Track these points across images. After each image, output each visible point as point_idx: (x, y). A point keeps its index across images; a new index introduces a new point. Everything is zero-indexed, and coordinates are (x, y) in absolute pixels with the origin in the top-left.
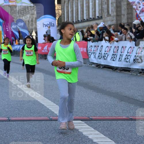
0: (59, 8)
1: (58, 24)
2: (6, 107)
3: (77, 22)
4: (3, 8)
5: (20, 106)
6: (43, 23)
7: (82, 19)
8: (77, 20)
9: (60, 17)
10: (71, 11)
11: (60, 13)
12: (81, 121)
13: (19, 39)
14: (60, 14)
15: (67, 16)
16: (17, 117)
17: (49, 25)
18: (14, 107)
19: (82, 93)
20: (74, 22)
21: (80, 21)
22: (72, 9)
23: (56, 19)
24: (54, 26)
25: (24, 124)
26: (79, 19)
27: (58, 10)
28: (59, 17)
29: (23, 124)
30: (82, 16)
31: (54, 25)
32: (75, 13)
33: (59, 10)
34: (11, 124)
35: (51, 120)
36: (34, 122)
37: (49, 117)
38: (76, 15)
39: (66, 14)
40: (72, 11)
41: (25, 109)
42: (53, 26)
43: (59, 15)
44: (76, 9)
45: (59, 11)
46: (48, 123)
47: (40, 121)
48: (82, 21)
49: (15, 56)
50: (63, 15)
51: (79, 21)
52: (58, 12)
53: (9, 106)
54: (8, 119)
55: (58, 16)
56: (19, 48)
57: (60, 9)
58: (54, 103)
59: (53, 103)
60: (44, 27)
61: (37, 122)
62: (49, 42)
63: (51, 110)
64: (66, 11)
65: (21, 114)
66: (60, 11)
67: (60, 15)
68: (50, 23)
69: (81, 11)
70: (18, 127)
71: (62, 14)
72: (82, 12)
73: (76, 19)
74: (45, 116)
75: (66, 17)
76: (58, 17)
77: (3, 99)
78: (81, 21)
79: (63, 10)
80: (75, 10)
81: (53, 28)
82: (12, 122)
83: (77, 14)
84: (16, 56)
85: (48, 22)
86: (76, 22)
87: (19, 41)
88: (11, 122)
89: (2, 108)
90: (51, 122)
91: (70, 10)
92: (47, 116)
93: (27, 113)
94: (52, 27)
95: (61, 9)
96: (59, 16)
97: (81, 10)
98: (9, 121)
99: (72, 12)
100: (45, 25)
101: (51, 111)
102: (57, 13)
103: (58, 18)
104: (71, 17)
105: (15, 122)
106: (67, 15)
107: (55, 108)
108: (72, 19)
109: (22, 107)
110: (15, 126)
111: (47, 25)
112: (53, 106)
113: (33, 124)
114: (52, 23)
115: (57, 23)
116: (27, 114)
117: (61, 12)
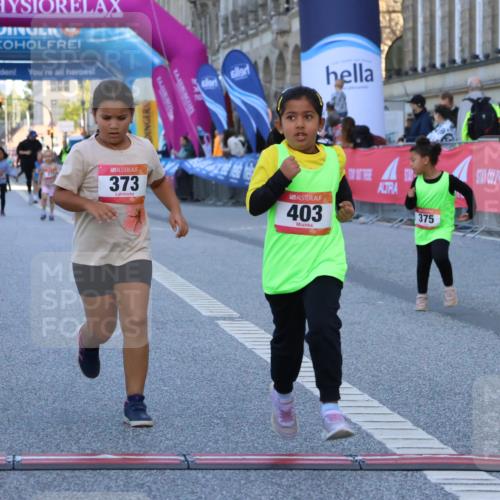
0: (392, 3)
1: (387, 70)
2: (176, 410)
3: (468, 61)
4: (166, 9)
5: (232, 408)
6: (328, 68)
7: (489, 50)
8: (467, 55)
9: (398, 40)
10: (443, 18)
11: (397, 24)
12: (485, 475)
13: (227, 135)
14: (399, 29)
15: (428, 38)
16: (217, 453)
17: (350, 74)
18: (205, 410)
19: (490, 356)
20: (454, 61)
21: (481, 57)
22: (447, 8)
23: (381, 51)
24: (372, 80)
25: (250, 482)
26: (479, 51)
27: (389, 12)
28: (393, 43)
29: (243, 482)
30: (490, 37)
31: (371, 75)
32: (462, 25)
33: (394, 12)
34: (196, 481)
35: (361, 467)
36: (290, 472)
37: (351, 456)
38: (463, 33)
39: (425, 29)
40: (450, 16)
41: (251, 421)
42: (366, 80)
43: (391, 36)
44: (467, 6)
45: (394, 15)
46: (346, 478)
47: (316, 472)
48: (491, 57)
49: (211, 202)
50: (409, 35)
51: (477, 57)
52: (390, 20)
53: (188, 408)
54: (183, 458)
55: (388, 38)
56: (229, 172)
57: (398, 7)
58: (372, 395)
59: (366, 397)
60: (328, 83)
61: (303, 473)
62: (352, 145)
63: (360, 424)
64: (425, 18)
65: (237, 442)
66: (399, 18)
67: (398, 33)
68: (355, 65)
69: (484, 18)
70: (224, 493)
71: (405, 29)
72: (489, 21)
73: (462, 51)
74: (333, 450)
75: (424, 42)
76: (389, 43)
77: (162, 380)
78: (487, 56)
79: (409, 13)
80: (462, 12)
81: (366, 87)
82: (200, 474)
83: (467, 27)
84: (214, 205)
85: (350, 60)
86: (464, 61)
87: (225, 144)
88: (193, 472)
89: (157, 414)
90: (362, 477)
91: (438, 14)
92: (343, 449)
93: (259, 438)
94: (364, 82)
95: (404, 10)
96: (395, 38)
97: (484, 11)
98: (189, 468)
99: (447, 20)
100: (335, 74)
101: (360, 428)
102: (386, 27)
103: (390, 48)
104: (442, 42)
105: (210, 475)
106: (428, 31)
107: (376, 418)
108: (447, 48)
109: (238, 412)
110: (214, 490)
111: (342, 76)
112: (369, 411)
113: (284, 481)
114: (364, 69)
115: (383, 65)
116: (260, 441)
117: (401, 22)
